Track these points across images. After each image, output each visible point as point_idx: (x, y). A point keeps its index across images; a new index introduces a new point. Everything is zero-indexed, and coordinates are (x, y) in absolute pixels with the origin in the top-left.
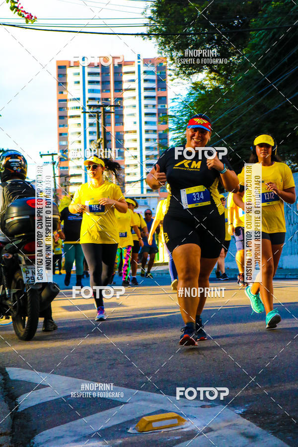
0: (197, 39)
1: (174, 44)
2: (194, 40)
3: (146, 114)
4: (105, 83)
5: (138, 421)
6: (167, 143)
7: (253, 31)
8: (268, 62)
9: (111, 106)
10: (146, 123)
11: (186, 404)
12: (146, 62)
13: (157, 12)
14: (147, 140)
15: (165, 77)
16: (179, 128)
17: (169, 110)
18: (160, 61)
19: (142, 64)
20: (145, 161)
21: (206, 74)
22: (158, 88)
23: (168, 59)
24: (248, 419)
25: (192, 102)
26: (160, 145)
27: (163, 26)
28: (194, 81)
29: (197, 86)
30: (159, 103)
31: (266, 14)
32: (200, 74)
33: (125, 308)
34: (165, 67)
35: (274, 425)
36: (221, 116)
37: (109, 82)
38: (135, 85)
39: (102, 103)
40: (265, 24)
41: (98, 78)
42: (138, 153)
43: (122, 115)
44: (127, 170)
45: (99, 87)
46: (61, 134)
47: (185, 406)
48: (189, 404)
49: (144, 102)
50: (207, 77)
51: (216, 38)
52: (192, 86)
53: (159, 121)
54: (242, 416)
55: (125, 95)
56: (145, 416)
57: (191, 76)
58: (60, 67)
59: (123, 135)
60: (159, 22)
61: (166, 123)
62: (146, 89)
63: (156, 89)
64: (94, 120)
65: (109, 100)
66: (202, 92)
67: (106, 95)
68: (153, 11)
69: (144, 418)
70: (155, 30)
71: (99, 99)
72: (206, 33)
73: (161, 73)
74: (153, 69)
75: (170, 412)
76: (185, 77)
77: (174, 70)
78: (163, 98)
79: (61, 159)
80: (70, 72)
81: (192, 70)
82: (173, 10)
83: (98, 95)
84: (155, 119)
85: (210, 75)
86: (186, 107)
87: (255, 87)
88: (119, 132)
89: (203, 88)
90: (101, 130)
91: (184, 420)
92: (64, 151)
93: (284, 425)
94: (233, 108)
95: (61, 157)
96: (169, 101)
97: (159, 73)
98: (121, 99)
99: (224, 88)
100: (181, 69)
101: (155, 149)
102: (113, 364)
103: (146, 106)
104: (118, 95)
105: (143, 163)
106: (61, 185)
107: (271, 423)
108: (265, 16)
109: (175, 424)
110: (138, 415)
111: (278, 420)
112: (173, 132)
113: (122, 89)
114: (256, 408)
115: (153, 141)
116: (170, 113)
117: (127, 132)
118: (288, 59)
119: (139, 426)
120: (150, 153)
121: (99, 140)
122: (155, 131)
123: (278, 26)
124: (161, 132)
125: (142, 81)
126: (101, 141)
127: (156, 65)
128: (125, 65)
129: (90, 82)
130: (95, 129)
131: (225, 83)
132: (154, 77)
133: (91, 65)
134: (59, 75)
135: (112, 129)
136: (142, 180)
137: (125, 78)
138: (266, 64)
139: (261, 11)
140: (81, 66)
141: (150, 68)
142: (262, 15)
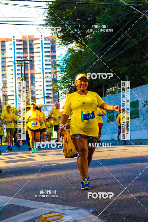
0: (70, 27)
2: (68, 28)
3: (46, 64)
4: (25, 49)
5: (40, 218)
7: (98, 23)
8: (105, 38)
9: (28, 61)
10: (46, 69)
11: (64, 209)
12: (45, 38)
13: (50, 14)
15: (55, 46)
16: (62, 71)
17: (57, 61)
18: (52, 38)
19: (43, 39)
21: (75, 44)
22: (51, 51)
23: (56, 37)
24: (95, 215)
25: (68, 58)
26: (53, 80)
27: (53, 21)
28: (69, 48)
29: (70, 50)
30: (52, 59)
31: (104, 14)
32: (72, 44)
33: (35, 161)
34: (55, 41)
35: (107, 218)
36: (83, 65)
37: (27, 48)
38: (40, 50)
39: (24, 59)
40: (103, 20)
41: (22, 47)
42: (42, 84)
43: (33, 65)
44: (36, 92)
45: (22, 51)
46: (3, 75)
47: (63, 209)
48: (66, 208)
49: (44, 58)
50: (75, 45)
51: (80, 26)
52: (68, 50)
53: (52, 68)
54: (92, 214)
55: (35, 55)
56: (43, 215)
57: (67, 45)
58: (2, 42)
59: (34, 75)
60: (51, 19)
61: (56, 69)
62: (45, 52)
63: (51, 52)
64: (20, 68)
65: (27, 57)
66: (73, 53)
67: (25, 55)
68: (48, 13)
69: (43, 216)
70: (49, 23)
71: (22, 57)
72: (74, 24)
73: (53, 44)
74: (50, 42)
75: (56, 212)
76: (64, 46)
77: (59, 42)
78: (54, 56)
79: (3, 87)
80: (7, 44)
81: (68, 42)
82: (58, 13)
83: (22, 55)
84: (50, 67)
85: (77, 45)
86: (65, 60)
87: (99, 50)
88: (32, 73)
89: (74, 51)
90: (23, 72)
91: (63, 216)
92: (5, 83)
93: (112, 217)
94: (88, 61)
95: (3, 86)
96: (57, 57)
97: (52, 44)
98: (33, 57)
99: (84, 51)
100: (62, 42)
101: (50, 81)
102: (28, 189)
103: (46, 61)
104: (32, 55)
105: (45, 88)
106: (4, 100)
107: (106, 217)
108: (104, 15)
109: (58, 219)
110: (40, 214)
111: (109, 215)
112: (59, 73)
113: (33, 52)
114: (99, 210)
116: (58, 63)
117: (36, 73)
118: (115, 36)
119: (40, 220)
120: (48, 84)
122: (50, 73)
123: (110, 20)
124: (53, 73)
125: (43, 48)
126: (23, 78)
127: (50, 40)
128: (35, 40)
129: (18, 49)
130: (20, 72)
131: (85, 49)
132: (49, 46)
133: (17, 40)
134: (2, 46)
135: (29, 72)
136: (44, 97)
137: (35, 46)
138: (104, 39)
139: (102, 13)
140: (13, 41)
141: (47, 42)
142: (102, 15)
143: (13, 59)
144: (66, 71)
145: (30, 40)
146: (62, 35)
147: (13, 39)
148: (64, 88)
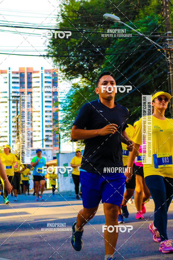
0: (75, 59)
1: (62, 61)
2: (73, 60)
3: (46, 102)
4: (22, 83)
6: (57, 118)
7: (107, 55)
10: (46, 106)
12: (46, 71)
13: (52, 43)
14: (46, 116)
15: (57, 80)
16: (64, 110)
17: (59, 99)
18: (54, 71)
19: (43, 72)
20: (45, 129)
22: (53, 86)
23: (59, 70)
25: (72, 95)
26: (53, 120)
27: (56, 51)
28: (73, 83)
29: (76, 86)
30: (53, 95)
31: (114, 45)
32: (77, 79)
33: (30, 215)
34: (57, 75)
37: (24, 83)
38: (39, 84)
39: (20, 95)
40: (113, 52)
41: (18, 80)
42: (40, 124)
43: (31, 102)
44: (34, 134)
45: (18, 85)
49: (44, 94)
50: (81, 80)
51: (86, 58)
52: (72, 85)
53: (53, 105)
55: (34, 90)
57: (72, 80)
59: (32, 113)
60: (53, 49)
61: (57, 107)
64: (15, 105)
65: (24, 93)
66: (78, 89)
67: (22, 90)
68: (50, 43)
70: (51, 53)
71: (18, 92)
72: (80, 56)
74: (51, 76)
76: (68, 81)
77: (62, 76)
78: (55, 93)
80: (1, 76)
81: (72, 76)
82: (61, 43)
83: (18, 90)
84: (51, 104)
85: (83, 80)
86: (68, 97)
89: (79, 87)
90: (19, 110)
96: (59, 94)
97: (53, 78)
98: (31, 92)
99: (91, 87)
100: (66, 76)
101: (51, 121)
102: (20, 249)
103: (46, 97)
104: (30, 90)
108: (114, 46)
112: (61, 112)
113: (32, 87)
115: (49, 117)
116: (60, 101)
117: (34, 112)
118: (127, 71)
120: (48, 124)
121: (18, 116)
122: (51, 111)
123: (121, 53)
124: (54, 112)
125: (44, 82)
126: (19, 117)
127: (51, 73)
128: (34, 73)
129: (13, 83)
130: (15, 110)
131: (91, 85)
132: (50, 80)
133: (13, 73)
136: (43, 140)
137: (34, 80)
139: (112, 43)
140: (8, 73)
141: (48, 75)
142: (112, 46)
143: (7, 95)
144: (69, 110)
145: (29, 73)
146: (65, 67)
147: (8, 71)
148: (66, 129)
